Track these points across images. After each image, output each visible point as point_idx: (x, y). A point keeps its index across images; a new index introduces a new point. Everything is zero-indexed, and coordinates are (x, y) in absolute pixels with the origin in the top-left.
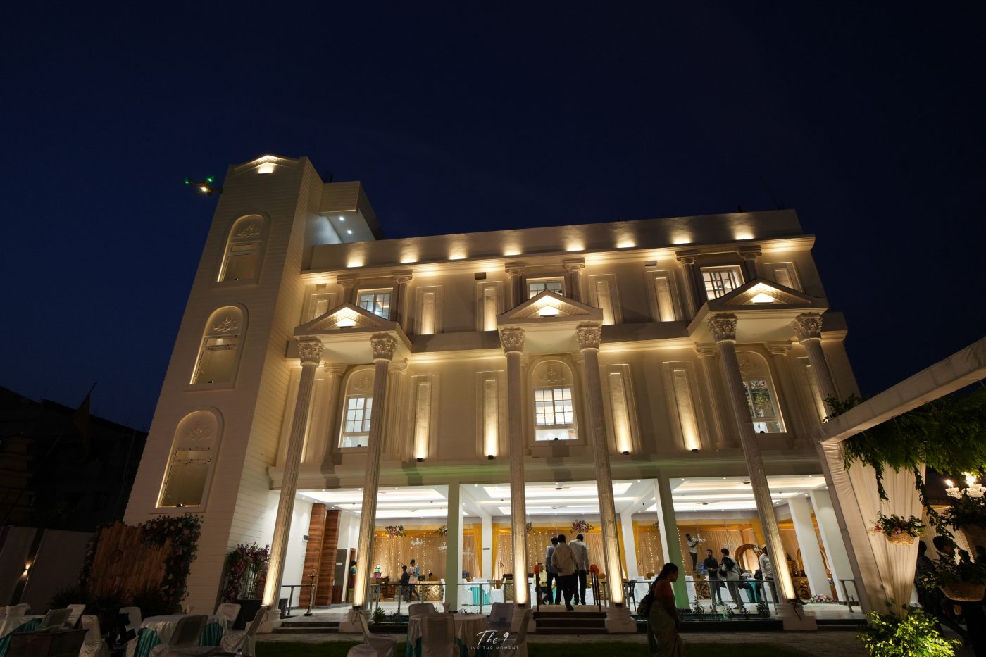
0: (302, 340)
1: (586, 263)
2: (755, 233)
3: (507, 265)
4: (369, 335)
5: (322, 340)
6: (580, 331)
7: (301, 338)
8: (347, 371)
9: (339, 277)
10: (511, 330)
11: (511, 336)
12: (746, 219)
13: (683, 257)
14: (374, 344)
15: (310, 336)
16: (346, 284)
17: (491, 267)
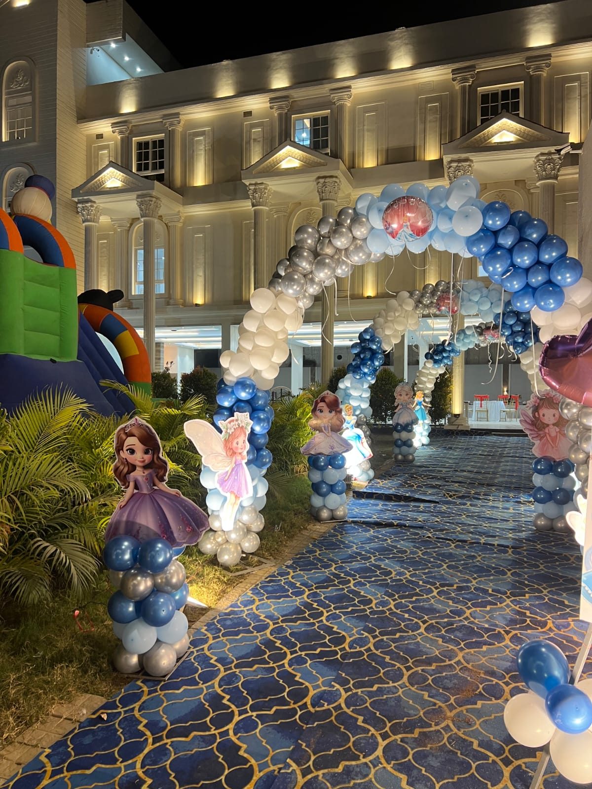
0: (79, 202)
1: (353, 91)
3: (272, 100)
4: (133, 195)
5: (97, 201)
6: (319, 183)
7: (78, 200)
8: (131, 224)
9: (114, 125)
10: (256, 184)
11: (255, 191)
12: (550, 13)
13: (459, 76)
14: (139, 204)
15: (85, 198)
16: (121, 132)
17: (256, 103)
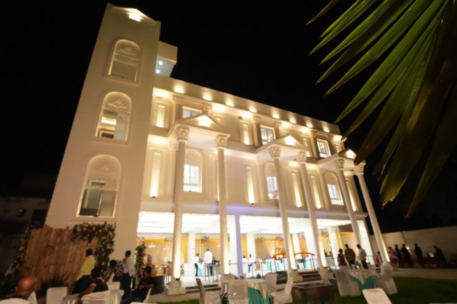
2: (330, 130)
